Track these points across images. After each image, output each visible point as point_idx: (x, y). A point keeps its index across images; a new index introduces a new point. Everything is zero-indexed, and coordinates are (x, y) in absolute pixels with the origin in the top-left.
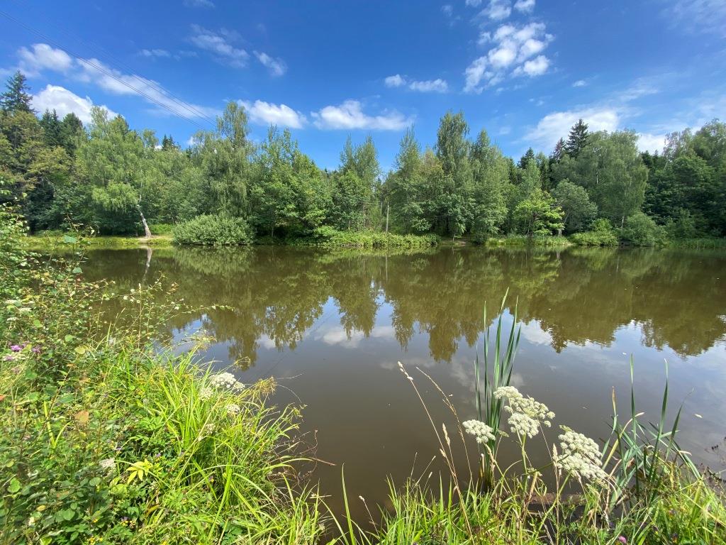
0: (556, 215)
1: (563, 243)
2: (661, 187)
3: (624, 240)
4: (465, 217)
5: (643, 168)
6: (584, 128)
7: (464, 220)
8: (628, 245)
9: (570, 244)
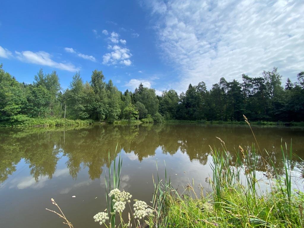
0: (137, 113)
1: (139, 122)
2: (162, 105)
3: (155, 121)
4: (105, 112)
5: (157, 100)
6: (142, 86)
7: (104, 113)
8: (156, 122)
9: (141, 123)
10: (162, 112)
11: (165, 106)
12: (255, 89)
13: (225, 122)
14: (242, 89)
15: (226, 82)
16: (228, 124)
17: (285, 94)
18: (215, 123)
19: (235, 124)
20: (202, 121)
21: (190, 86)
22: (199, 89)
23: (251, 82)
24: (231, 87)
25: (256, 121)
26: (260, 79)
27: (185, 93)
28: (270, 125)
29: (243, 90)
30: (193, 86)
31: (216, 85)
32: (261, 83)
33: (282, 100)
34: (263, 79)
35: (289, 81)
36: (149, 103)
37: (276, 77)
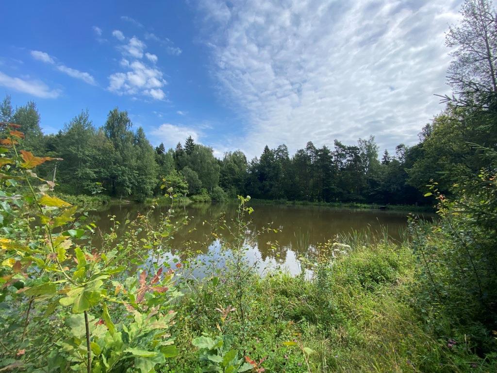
1: (187, 201)
3: (213, 199)
6: (192, 141)
7: (131, 185)
8: (215, 201)
9: (191, 202)
10: (223, 185)
11: (229, 177)
12: (348, 160)
13: (311, 203)
14: (333, 160)
15: (315, 148)
16: (314, 205)
17: (382, 170)
18: (298, 204)
19: (323, 206)
20: (282, 200)
21: (267, 149)
22: (279, 155)
23: (344, 151)
24: (320, 155)
25: (348, 203)
26: (355, 148)
27: (259, 158)
28: (364, 208)
29: (335, 161)
30: (270, 149)
31: (301, 151)
32: (355, 154)
33: (378, 177)
34: (358, 149)
35: (386, 153)
36: (204, 170)
37: (373, 148)
